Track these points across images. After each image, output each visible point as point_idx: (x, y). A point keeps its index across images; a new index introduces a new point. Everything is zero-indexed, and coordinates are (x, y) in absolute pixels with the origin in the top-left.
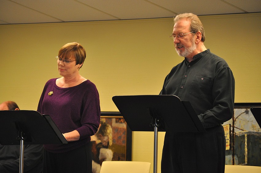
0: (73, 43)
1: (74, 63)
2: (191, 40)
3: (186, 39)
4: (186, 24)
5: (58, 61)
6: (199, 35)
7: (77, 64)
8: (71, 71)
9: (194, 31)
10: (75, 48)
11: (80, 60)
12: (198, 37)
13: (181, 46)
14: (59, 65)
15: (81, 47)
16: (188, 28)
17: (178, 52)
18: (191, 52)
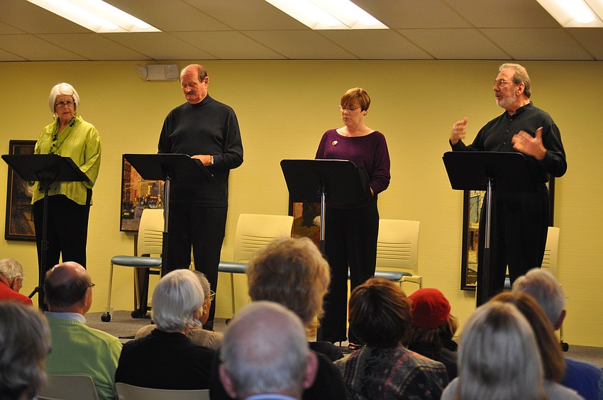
0: (356, 89)
1: (360, 109)
2: (512, 90)
3: (506, 89)
5: (342, 110)
6: (522, 87)
7: (362, 111)
8: (356, 119)
10: (359, 94)
11: (365, 107)
12: (520, 89)
13: (500, 95)
14: (343, 114)
15: (364, 93)
17: (497, 101)
18: (511, 103)
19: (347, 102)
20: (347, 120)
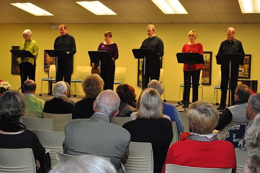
0: (108, 31)
1: (109, 37)
2: (153, 33)
3: (151, 33)
4: (151, 28)
5: (104, 37)
8: (109, 40)
9: (153, 30)
10: (109, 33)
11: (111, 37)
13: (149, 34)
15: (111, 32)
16: (152, 29)
19: (106, 35)
20: (106, 40)
